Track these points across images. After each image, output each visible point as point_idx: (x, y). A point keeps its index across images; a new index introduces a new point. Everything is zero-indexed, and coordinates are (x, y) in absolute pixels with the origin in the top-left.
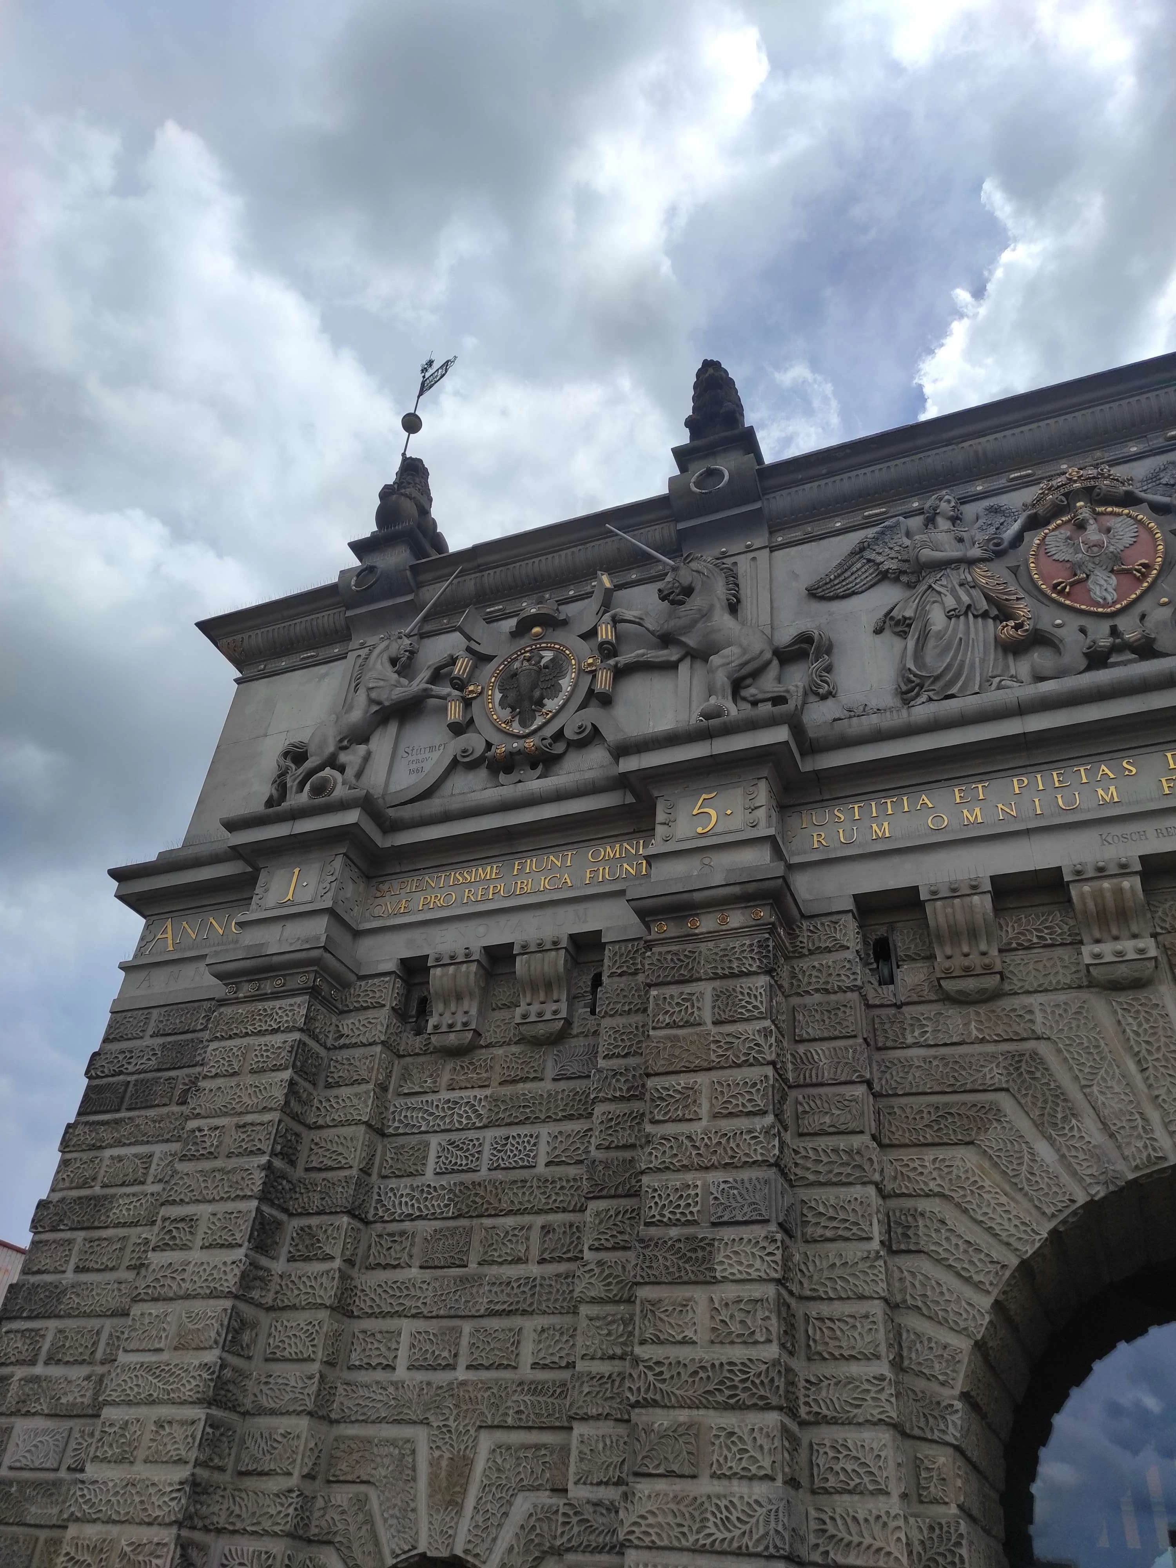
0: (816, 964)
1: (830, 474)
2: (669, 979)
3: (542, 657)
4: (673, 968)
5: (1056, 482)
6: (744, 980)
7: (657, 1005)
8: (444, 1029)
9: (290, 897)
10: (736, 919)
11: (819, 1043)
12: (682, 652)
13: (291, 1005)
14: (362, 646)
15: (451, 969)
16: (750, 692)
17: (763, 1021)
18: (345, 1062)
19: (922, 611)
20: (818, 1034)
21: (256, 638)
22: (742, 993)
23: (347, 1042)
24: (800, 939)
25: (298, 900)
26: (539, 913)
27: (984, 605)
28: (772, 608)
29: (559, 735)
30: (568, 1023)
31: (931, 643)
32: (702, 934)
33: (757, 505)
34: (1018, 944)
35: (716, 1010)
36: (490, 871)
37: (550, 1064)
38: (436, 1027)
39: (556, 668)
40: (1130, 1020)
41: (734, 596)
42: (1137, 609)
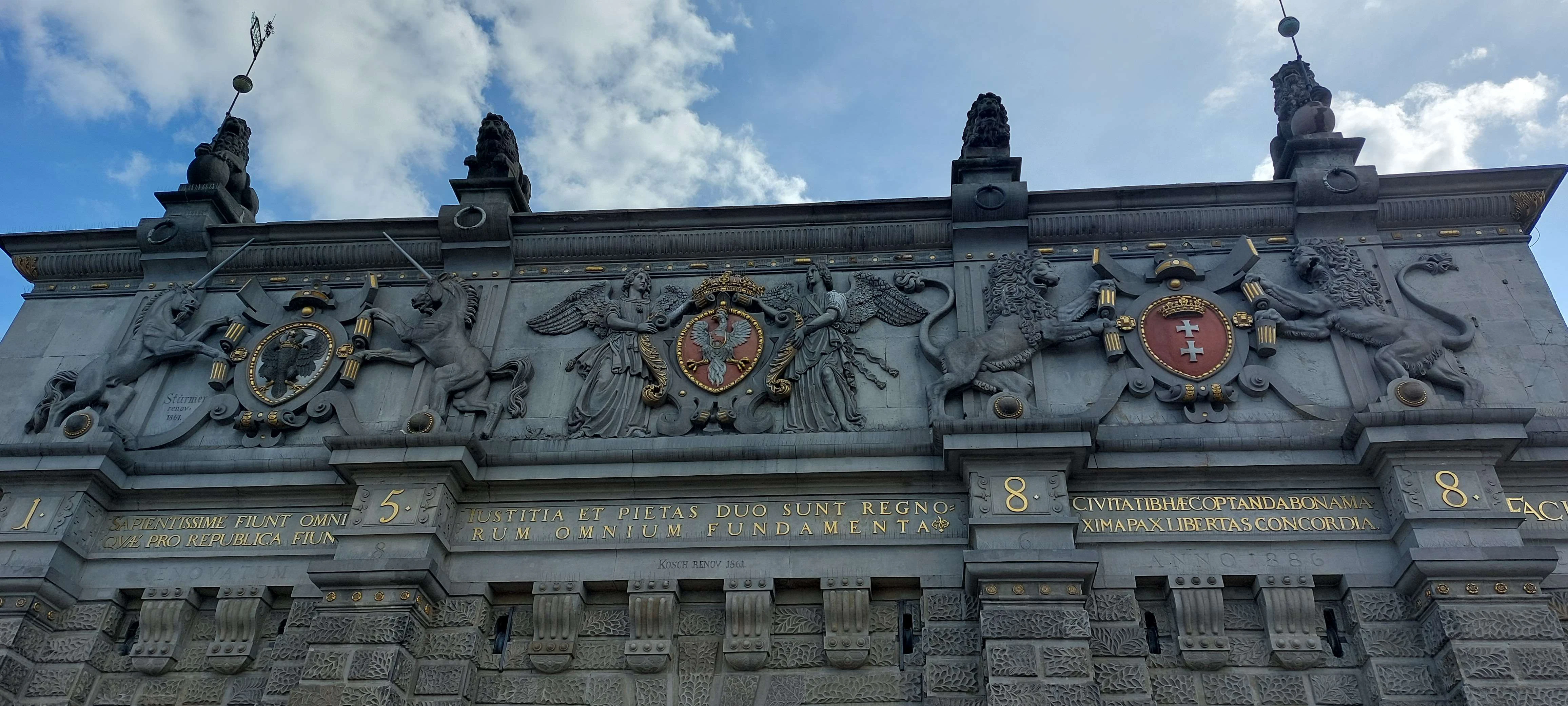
0: (446, 635)
1: (566, 232)
2: (325, 640)
3: (305, 336)
4: (331, 631)
5: (714, 281)
6: (380, 647)
7: (310, 660)
8: (145, 654)
9: (25, 525)
10: (389, 597)
11: (431, 697)
12: (420, 357)
13: (4, 625)
14: (151, 288)
15: (161, 604)
16: (460, 403)
17: (385, 681)
18: (48, 675)
19: (598, 363)
20: (432, 691)
21: (49, 259)
22: (376, 658)
23: (55, 658)
24: (441, 614)
25: (33, 528)
26: (247, 564)
27: (639, 368)
28: (499, 331)
29: (302, 410)
30: (251, 659)
31: (596, 391)
32: (359, 606)
33: (506, 244)
34: (592, 632)
35: (353, 670)
36: (215, 521)
37: (229, 691)
38: (138, 652)
39: (316, 347)
40: (643, 696)
41: (471, 317)
42: (732, 394)
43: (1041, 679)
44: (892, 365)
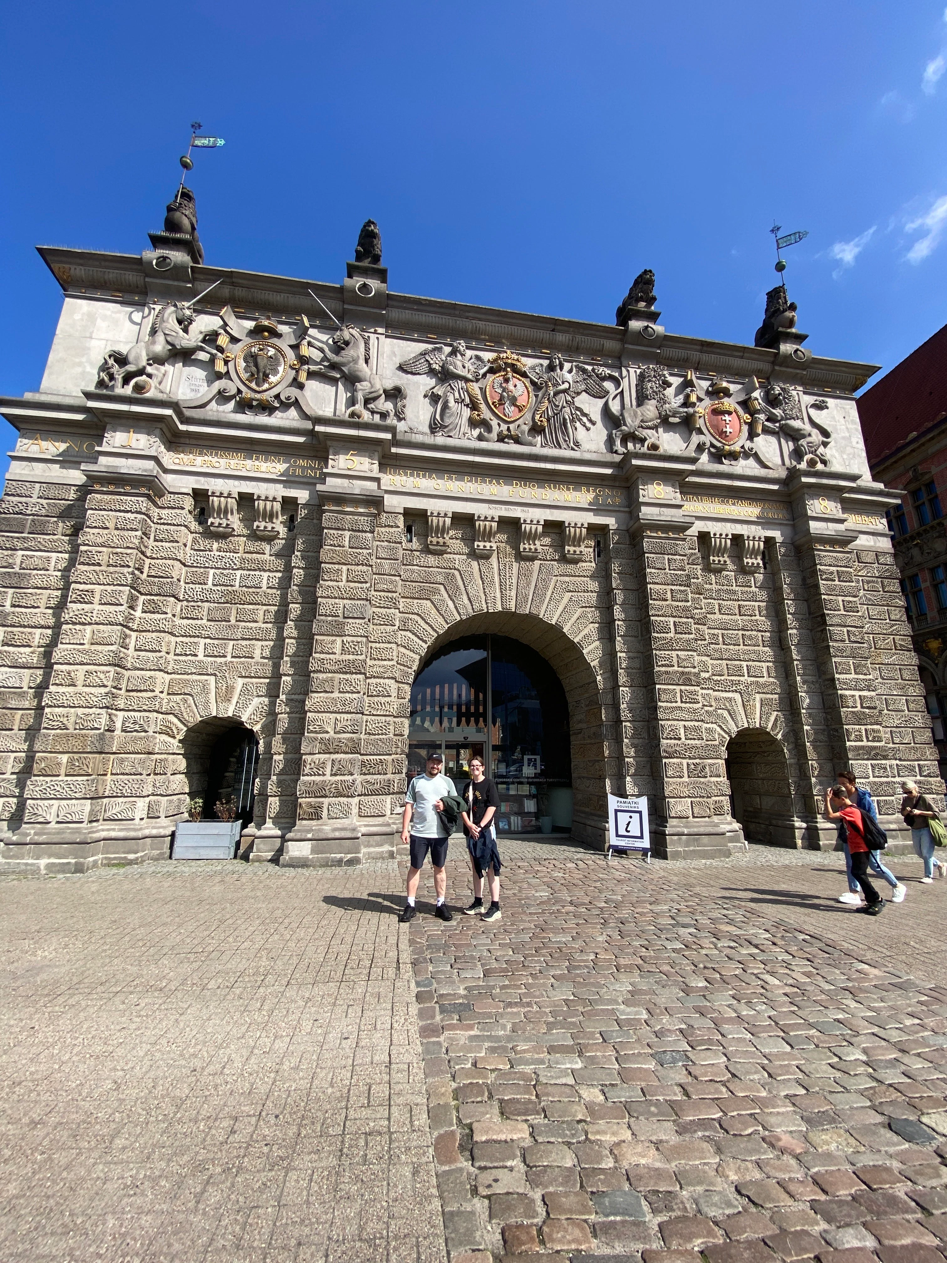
0: (387, 531)
2: (333, 527)
3: (269, 351)
4: (335, 523)
6: (363, 533)
7: (327, 536)
8: (216, 525)
9: (130, 445)
10: (363, 509)
11: (385, 560)
12: (341, 376)
13: (137, 501)
14: (155, 303)
15: (221, 498)
16: (372, 407)
17: (370, 550)
18: (165, 531)
19: (445, 395)
20: (385, 557)
21: (80, 271)
22: (362, 538)
23: (165, 522)
24: (383, 521)
25: (134, 446)
26: (267, 482)
27: (467, 400)
28: (383, 366)
29: (277, 397)
30: (279, 533)
31: (447, 410)
32: (348, 512)
33: (384, 312)
34: (455, 537)
35: (351, 543)
36: (240, 456)
37: (269, 548)
38: (212, 523)
39: (276, 360)
41: (368, 354)
42: (517, 423)
43: (667, 570)
44: (593, 419)
